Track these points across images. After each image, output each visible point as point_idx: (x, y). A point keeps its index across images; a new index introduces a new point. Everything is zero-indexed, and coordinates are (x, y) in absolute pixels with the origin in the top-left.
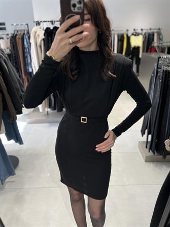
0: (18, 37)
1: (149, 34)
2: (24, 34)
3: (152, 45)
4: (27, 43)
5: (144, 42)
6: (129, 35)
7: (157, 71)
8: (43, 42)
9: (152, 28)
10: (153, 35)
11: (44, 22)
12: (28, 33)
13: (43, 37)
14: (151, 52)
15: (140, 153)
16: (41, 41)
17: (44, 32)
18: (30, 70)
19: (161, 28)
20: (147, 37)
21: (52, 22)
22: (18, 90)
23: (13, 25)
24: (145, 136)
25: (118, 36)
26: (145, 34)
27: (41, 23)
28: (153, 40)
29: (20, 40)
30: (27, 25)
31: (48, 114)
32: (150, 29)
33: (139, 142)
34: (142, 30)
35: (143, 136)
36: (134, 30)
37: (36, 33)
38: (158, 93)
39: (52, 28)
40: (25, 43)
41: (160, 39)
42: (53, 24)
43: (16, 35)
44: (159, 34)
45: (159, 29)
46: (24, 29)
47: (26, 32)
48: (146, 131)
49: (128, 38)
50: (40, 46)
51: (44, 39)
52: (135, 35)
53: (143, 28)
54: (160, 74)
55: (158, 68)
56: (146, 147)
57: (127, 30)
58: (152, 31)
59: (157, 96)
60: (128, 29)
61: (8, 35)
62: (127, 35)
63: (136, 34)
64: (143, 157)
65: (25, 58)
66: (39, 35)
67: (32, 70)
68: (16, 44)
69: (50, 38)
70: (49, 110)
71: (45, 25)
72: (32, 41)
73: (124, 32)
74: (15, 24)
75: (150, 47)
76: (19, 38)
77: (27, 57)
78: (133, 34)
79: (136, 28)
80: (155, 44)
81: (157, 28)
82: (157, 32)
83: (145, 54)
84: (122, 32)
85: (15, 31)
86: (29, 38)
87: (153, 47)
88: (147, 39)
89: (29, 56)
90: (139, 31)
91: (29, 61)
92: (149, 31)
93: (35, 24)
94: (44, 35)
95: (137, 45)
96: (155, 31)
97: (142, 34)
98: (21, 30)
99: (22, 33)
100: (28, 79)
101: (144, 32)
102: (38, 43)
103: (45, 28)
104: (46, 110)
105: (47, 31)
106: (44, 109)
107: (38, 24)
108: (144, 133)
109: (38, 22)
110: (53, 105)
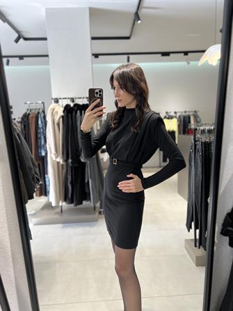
0: (30, 116)
1: (184, 117)
2: (39, 113)
3: (189, 128)
4: (42, 122)
5: (179, 126)
7: (195, 145)
8: (61, 119)
9: (187, 110)
10: (189, 118)
11: (64, 98)
12: (44, 112)
13: (62, 114)
14: (188, 133)
15: (188, 256)
16: (59, 119)
17: (63, 109)
18: (43, 154)
19: (197, 110)
20: (182, 120)
21: (73, 100)
22: (30, 169)
23: (26, 103)
24: (192, 230)
26: (180, 117)
27: (60, 101)
28: (190, 122)
29: (34, 120)
30: (43, 103)
31: (62, 211)
32: (185, 112)
33: (186, 240)
34: (175, 113)
35: (189, 231)
36: (167, 113)
37: (54, 110)
38: (200, 169)
39: (72, 105)
40: (40, 122)
41: (197, 121)
42: (73, 101)
43: (29, 114)
44: (196, 117)
45: (195, 112)
46: (38, 107)
47: (41, 111)
48: (193, 223)
50: (58, 124)
51: (63, 117)
52: (168, 118)
53: (177, 111)
54: (199, 147)
55: (195, 141)
56: (196, 246)
58: (187, 113)
59: (198, 172)
61: (14, 120)
63: (170, 118)
64: (193, 260)
65: (37, 138)
66: (57, 112)
67: (46, 154)
68: (29, 123)
69: (70, 116)
70: (64, 203)
71: (65, 102)
72: (49, 119)
74: (28, 103)
75: (187, 130)
76: (32, 117)
77: (40, 138)
78: (165, 117)
79: (169, 111)
80: (193, 125)
81: (193, 110)
82: (193, 115)
83: (182, 136)
85: (28, 110)
86: (45, 117)
87: (191, 129)
88: (182, 123)
89: (42, 137)
90: (172, 114)
91: (43, 143)
92: (184, 114)
93: (53, 101)
94: (64, 112)
95: (171, 130)
96: (191, 113)
97: (176, 117)
98: (35, 109)
99: (37, 111)
100: (39, 165)
101: (178, 114)
102: (56, 121)
103: (64, 105)
104: (60, 204)
105: (67, 108)
106: (57, 202)
107: (57, 101)
108: (191, 227)
109: (57, 99)
110: (70, 196)
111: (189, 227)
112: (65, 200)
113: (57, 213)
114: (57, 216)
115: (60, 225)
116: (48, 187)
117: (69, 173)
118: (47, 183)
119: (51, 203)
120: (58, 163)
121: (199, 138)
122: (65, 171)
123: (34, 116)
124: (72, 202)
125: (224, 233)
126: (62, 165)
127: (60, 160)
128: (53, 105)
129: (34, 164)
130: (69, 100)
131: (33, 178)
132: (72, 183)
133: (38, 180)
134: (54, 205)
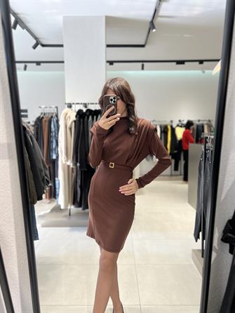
0: (44, 120)
1: (198, 126)
2: (52, 117)
3: (202, 137)
4: (54, 126)
6: (174, 126)
7: (206, 154)
8: (73, 124)
9: (200, 119)
10: (203, 127)
11: (77, 104)
12: (57, 116)
13: (75, 119)
16: (72, 123)
17: (75, 114)
18: (54, 157)
19: (211, 119)
20: (196, 129)
21: (85, 105)
23: (40, 107)
24: (200, 241)
25: (161, 127)
27: (73, 106)
28: (203, 131)
29: (47, 123)
30: (57, 107)
31: (70, 215)
32: (199, 121)
33: (193, 250)
35: (196, 241)
36: (180, 121)
37: (67, 114)
38: (209, 178)
39: (84, 110)
40: (52, 126)
42: (86, 107)
43: (43, 118)
44: (210, 126)
45: (209, 121)
46: (52, 112)
47: (54, 115)
48: (201, 233)
49: (173, 130)
50: (71, 129)
51: (75, 121)
54: (209, 156)
55: (206, 150)
56: (203, 257)
57: (172, 122)
58: (201, 122)
59: (207, 181)
60: (172, 119)
61: (29, 123)
62: (172, 127)
65: (49, 142)
66: (69, 117)
67: (57, 157)
68: (41, 127)
69: (82, 120)
70: (73, 207)
71: (77, 108)
72: (61, 123)
73: (167, 122)
74: (43, 107)
75: (200, 139)
76: (45, 121)
77: (52, 142)
78: (178, 126)
79: (182, 120)
80: (206, 134)
81: (207, 119)
82: (207, 124)
84: (165, 123)
85: (42, 114)
86: (57, 121)
88: (195, 132)
89: (54, 141)
91: (54, 146)
92: (198, 123)
93: (66, 106)
94: (76, 116)
96: (205, 122)
98: (49, 114)
99: (50, 116)
100: (49, 167)
102: (68, 126)
103: (77, 110)
104: (69, 208)
105: (80, 113)
106: (66, 206)
107: (70, 106)
108: (199, 237)
109: (70, 104)
110: (78, 200)
111: (197, 237)
112: (74, 204)
113: (65, 216)
114: (65, 219)
115: (68, 228)
116: (57, 190)
117: (79, 177)
118: (57, 186)
119: (60, 206)
120: (69, 166)
121: (209, 147)
122: (74, 174)
123: (48, 119)
124: (80, 206)
125: (224, 239)
126: (73, 168)
127: (70, 163)
128: (67, 109)
129: (44, 166)
130: (82, 106)
131: (43, 180)
132: (81, 187)
133: (48, 182)
134: (62, 207)
